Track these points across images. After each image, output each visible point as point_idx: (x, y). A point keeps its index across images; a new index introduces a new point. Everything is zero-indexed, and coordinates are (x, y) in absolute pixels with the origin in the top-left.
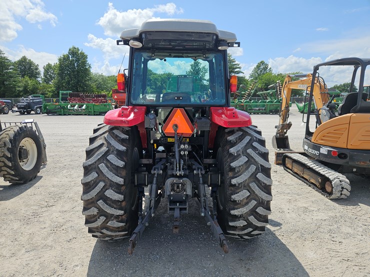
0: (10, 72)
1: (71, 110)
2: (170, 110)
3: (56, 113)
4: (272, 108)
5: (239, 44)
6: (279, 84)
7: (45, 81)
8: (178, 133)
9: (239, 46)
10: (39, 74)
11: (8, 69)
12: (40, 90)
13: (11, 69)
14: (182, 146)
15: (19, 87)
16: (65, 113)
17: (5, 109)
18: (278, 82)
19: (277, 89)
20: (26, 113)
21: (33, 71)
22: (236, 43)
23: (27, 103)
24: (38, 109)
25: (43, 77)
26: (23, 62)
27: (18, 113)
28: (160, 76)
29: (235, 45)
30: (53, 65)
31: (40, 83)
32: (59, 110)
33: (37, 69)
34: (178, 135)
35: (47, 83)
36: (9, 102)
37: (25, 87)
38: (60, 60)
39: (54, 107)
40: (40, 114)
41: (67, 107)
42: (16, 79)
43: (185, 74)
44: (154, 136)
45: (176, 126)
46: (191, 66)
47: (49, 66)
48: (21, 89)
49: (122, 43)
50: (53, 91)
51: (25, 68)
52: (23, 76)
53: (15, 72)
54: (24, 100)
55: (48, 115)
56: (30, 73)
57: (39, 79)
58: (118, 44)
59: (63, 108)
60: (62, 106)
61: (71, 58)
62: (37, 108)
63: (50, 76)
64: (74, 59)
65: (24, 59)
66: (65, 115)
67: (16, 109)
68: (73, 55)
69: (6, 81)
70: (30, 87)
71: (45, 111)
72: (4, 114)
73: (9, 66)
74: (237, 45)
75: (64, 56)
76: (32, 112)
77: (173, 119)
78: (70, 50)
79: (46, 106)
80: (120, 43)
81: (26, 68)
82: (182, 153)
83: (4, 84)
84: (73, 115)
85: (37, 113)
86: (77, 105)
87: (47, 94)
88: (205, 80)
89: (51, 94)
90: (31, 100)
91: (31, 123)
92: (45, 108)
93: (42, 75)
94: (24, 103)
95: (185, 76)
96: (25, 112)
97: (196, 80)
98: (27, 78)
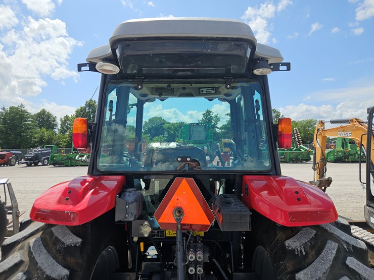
0: (28, 124)
1: (79, 161)
2: (168, 181)
3: (62, 164)
4: (292, 156)
5: (288, 65)
6: (297, 131)
7: (61, 132)
8: (182, 225)
9: (289, 69)
10: (56, 125)
11: (27, 121)
12: (55, 140)
13: (29, 121)
14: (191, 257)
15: (35, 138)
16: (72, 164)
17: (12, 160)
18: (295, 129)
19: (295, 136)
20: (33, 165)
21: (51, 123)
22: (283, 64)
23: (35, 154)
24: (46, 161)
25: (59, 128)
26: (41, 114)
27: (25, 165)
28: (173, 125)
29: (281, 68)
30: (70, 116)
31: (56, 134)
32: (66, 161)
33: (54, 121)
34: (184, 227)
35: (64, 134)
36: (19, 154)
37: (41, 138)
38: (77, 112)
39: (61, 157)
40: (47, 165)
41: (75, 158)
42: (33, 130)
43: (197, 122)
44: (138, 229)
45: (179, 212)
46: (203, 115)
47: (67, 118)
48: (37, 140)
49: (87, 68)
50: (67, 142)
51: (43, 120)
52: (40, 128)
53: (33, 124)
54: (32, 151)
55: (55, 167)
56: (47, 125)
57: (56, 130)
58: (79, 70)
59: (71, 159)
60: (69, 157)
61: (87, 110)
62: (45, 159)
63: (67, 127)
64: (90, 110)
65: (44, 111)
66: (72, 166)
67: (23, 161)
68: (90, 107)
69: (23, 132)
70: (46, 138)
71: (52, 162)
72: (10, 166)
73: (28, 118)
74: (285, 68)
75: (81, 108)
76: (40, 164)
77: (175, 197)
78: (87, 102)
79: (54, 156)
80: (83, 68)
81: (45, 120)
82: (192, 270)
83: (21, 136)
84: (81, 166)
85: (44, 165)
86: (85, 156)
87: (61, 144)
88: (218, 128)
89: (65, 144)
90: (40, 151)
91: (4, 184)
92: (52, 159)
93: (59, 127)
94: (31, 154)
95: (197, 124)
96: (32, 163)
97: (209, 127)
98: (44, 129)
